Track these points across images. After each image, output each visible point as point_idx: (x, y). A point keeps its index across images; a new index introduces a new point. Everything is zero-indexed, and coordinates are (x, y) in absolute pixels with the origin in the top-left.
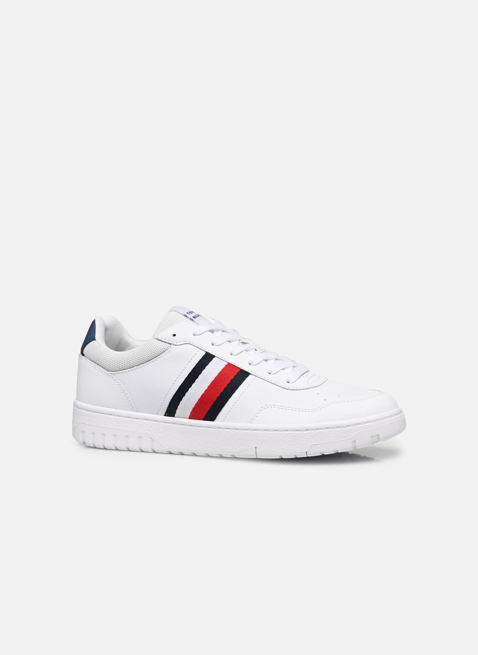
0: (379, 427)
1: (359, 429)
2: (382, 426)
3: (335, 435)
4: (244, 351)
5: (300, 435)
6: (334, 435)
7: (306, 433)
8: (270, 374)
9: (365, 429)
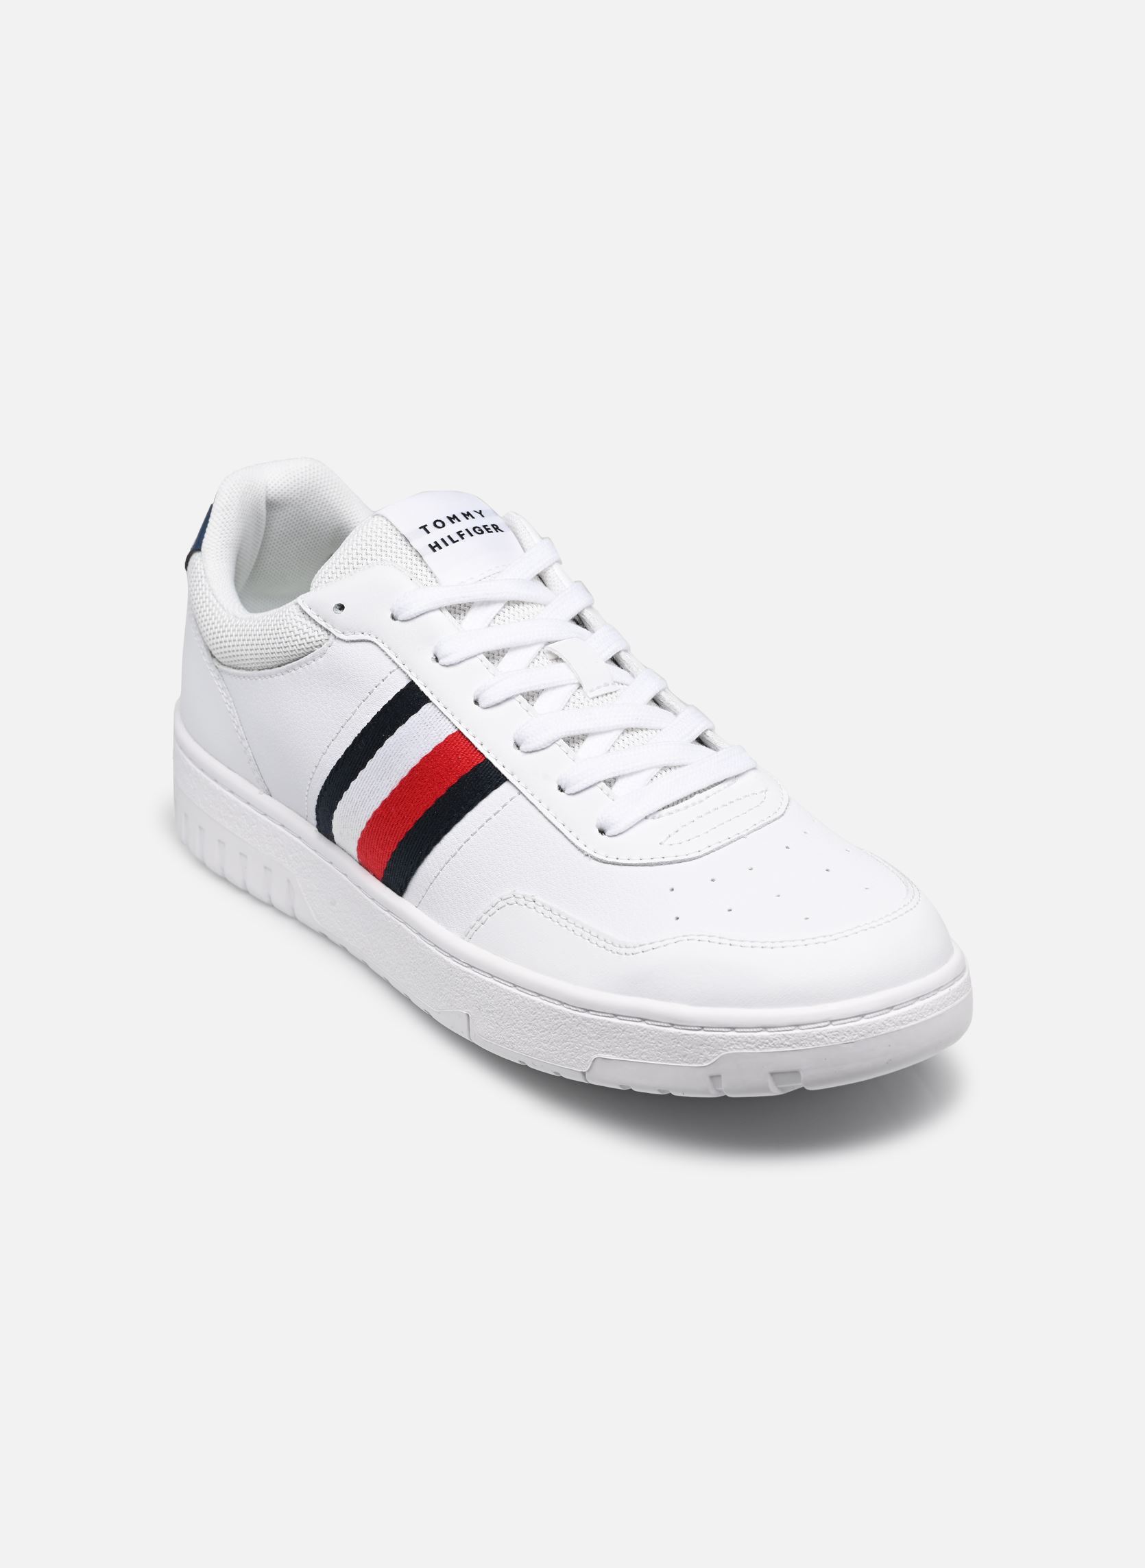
0: (801, 1048)
1: (732, 1044)
2: (811, 1047)
3: (660, 1045)
4: (517, 695)
5: (567, 1020)
6: (657, 1046)
7: (584, 1019)
8: (562, 791)
9: (751, 1049)
